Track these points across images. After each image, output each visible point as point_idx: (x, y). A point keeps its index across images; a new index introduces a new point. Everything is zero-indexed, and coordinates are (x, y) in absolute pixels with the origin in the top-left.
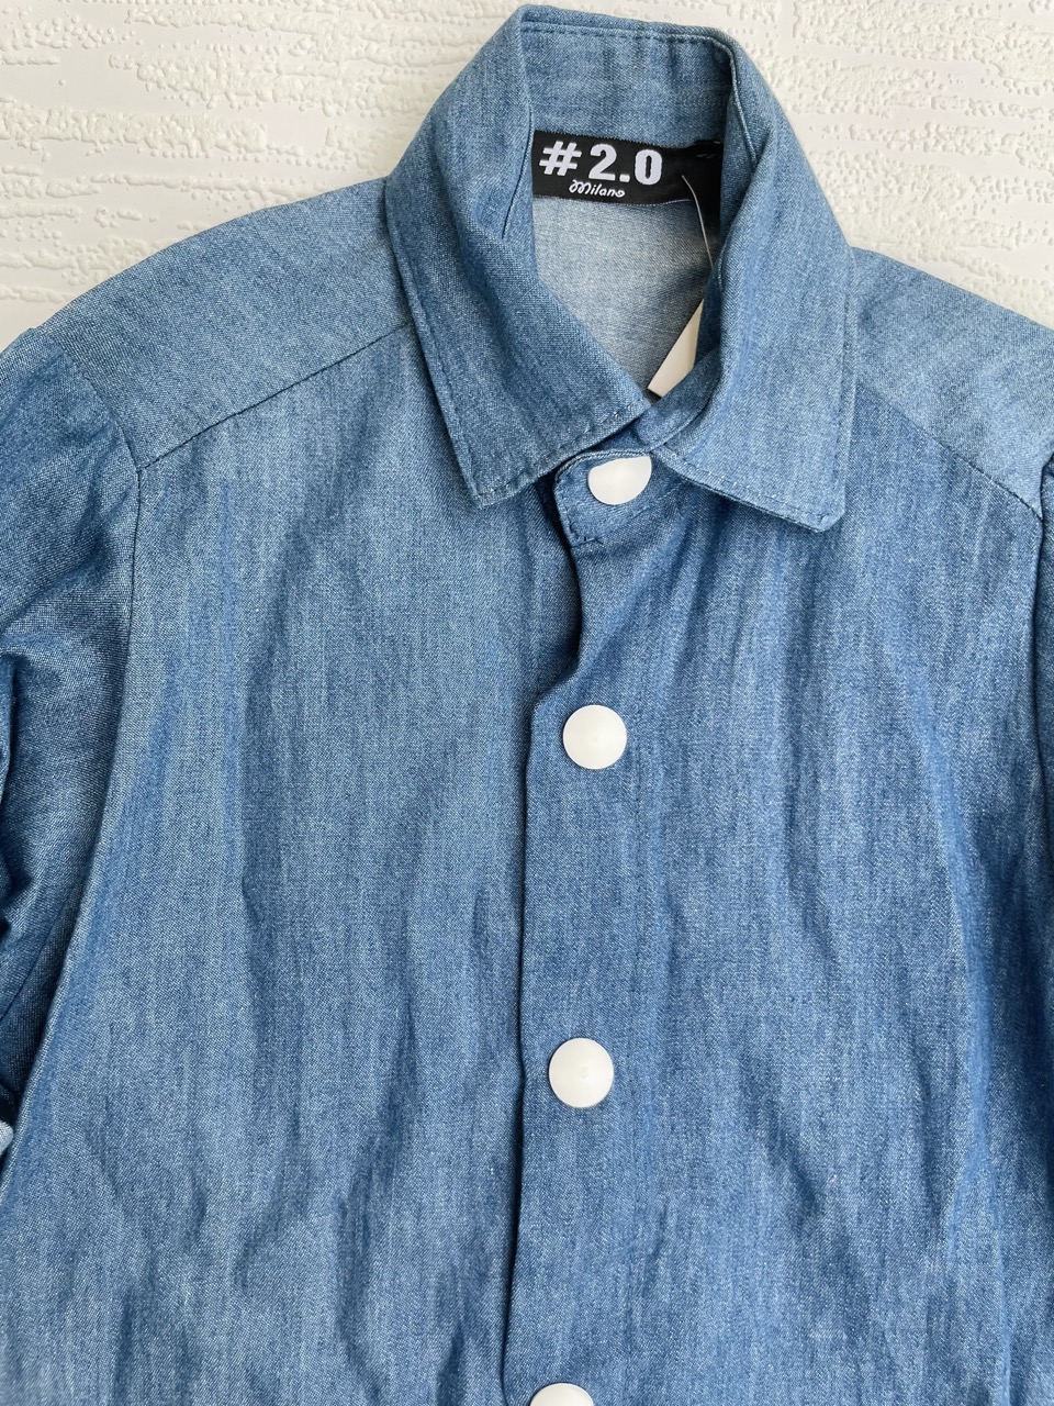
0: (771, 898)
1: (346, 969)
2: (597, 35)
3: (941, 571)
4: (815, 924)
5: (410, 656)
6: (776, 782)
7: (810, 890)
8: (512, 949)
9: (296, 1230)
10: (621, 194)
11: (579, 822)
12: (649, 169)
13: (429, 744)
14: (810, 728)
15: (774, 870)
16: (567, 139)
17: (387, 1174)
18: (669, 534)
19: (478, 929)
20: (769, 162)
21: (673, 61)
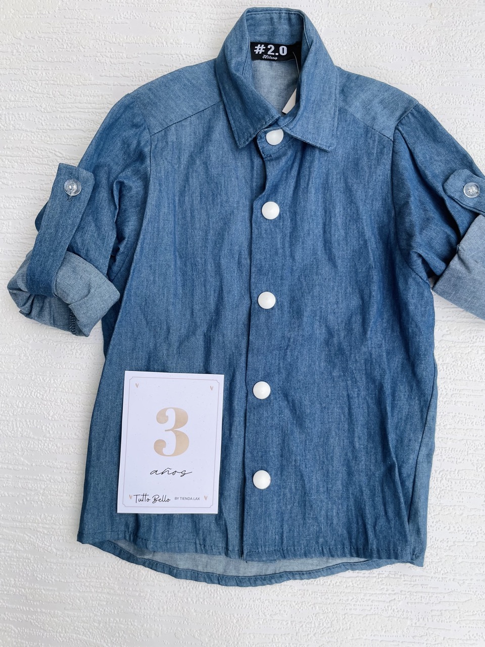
0: (319, 253)
1: (205, 271)
2: (268, 13)
3: (365, 158)
4: (331, 259)
5: (221, 187)
6: (321, 221)
7: (330, 250)
8: (248, 268)
9: (193, 339)
10: (276, 58)
11: (266, 233)
12: (283, 51)
13: (226, 211)
14: (329, 204)
15: (320, 245)
16: (261, 44)
17: (216, 326)
18: (290, 153)
19: (239, 263)
20: (313, 48)
21: (290, 19)
